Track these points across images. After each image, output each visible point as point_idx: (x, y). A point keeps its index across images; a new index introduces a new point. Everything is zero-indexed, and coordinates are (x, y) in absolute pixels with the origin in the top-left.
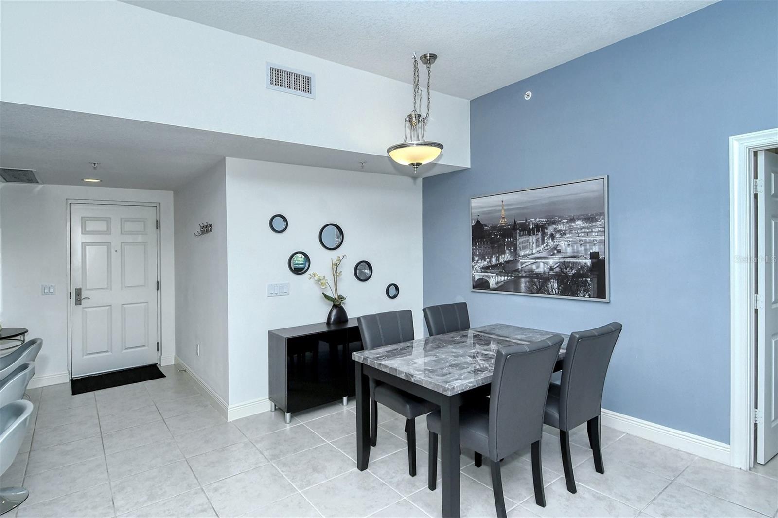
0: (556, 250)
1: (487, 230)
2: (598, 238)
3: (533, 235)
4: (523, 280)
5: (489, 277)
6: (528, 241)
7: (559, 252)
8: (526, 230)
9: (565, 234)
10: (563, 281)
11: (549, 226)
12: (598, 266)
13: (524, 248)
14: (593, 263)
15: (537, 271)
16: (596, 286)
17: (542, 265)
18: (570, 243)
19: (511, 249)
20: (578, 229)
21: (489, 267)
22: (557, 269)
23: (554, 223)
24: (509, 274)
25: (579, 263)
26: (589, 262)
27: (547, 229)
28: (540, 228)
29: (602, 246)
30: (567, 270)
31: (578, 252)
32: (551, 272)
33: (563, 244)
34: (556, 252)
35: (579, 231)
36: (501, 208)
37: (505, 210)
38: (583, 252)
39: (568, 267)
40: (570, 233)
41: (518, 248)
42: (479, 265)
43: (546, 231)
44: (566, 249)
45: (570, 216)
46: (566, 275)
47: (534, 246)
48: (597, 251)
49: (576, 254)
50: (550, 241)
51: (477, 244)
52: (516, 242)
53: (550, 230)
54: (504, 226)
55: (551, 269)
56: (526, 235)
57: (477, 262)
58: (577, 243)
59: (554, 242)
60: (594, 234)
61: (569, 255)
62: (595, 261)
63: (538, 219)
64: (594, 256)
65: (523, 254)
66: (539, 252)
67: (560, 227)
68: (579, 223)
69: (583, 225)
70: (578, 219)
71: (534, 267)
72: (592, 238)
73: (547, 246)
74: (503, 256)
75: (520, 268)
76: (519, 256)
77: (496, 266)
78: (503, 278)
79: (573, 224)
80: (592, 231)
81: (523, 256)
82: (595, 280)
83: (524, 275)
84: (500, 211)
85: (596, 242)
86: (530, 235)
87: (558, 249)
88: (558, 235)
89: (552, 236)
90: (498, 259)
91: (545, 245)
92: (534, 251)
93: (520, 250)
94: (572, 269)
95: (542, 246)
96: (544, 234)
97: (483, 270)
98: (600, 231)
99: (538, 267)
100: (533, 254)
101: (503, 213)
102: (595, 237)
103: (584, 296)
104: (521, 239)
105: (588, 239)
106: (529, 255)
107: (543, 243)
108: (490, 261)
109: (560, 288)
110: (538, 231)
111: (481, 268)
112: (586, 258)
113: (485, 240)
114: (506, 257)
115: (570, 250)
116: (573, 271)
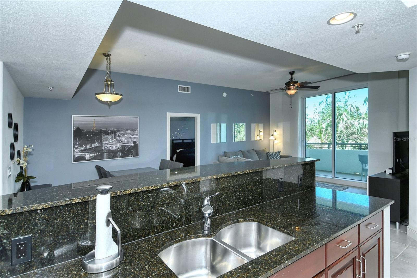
0: (121, 141)
1: (84, 133)
2: (136, 137)
3: (110, 135)
4: (105, 154)
5: (85, 155)
6: (108, 138)
7: (122, 141)
8: (106, 133)
9: (124, 135)
10: (123, 152)
11: (118, 132)
12: (136, 146)
13: (106, 141)
14: (134, 145)
15: (112, 149)
17: (114, 147)
18: (126, 138)
19: (98, 141)
21: (86, 150)
22: (121, 148)
23: (120, 131)
24: (98, 152)
25: (129, 145)
26: (133, 145)
27: (116, 133)
28: (113, 133)
29: (137, 139)
31: (129, 141)
32: (119, 149)
33: (123, 139)
34: (120, 142)
35: (129, 134)
36: (93, 123)
37: (95, 124)
38: (131, 142)
39: (125, 147)
40: (126, 135)
41: (103, 141)
42: (78, 149)
43: (116, 134)
44: (124, 140)
45: (126, 129)
46: (125, 150)
47: (111, 139)
48: (136, 141)
49: (128, 142)
50: (118, 138)
51: (77, 139)
52: (101, 138)
53: (118, 133)
54: (95, 131)
55: (118, 148)
56: (107, 135)
57: (77, 148)
58: (128, 138)
59: (120, 138)
61: (126, 142)
63: (112, 129)
64: (135, 143)
65: (105, 143)
66: (113, 142)
67: (122, 132)
68: (129, 131)
69: (131, 132)
70: (129, 130)
71: (111, 148)
72: (134, 137)
73: (116, 139)
74: (94, 144)
75: (103, 149)
76: (103, 144)
77: (89, 149)
78: (94, 154)
79: (127, 132)
80: (134, 134)
81: (105, 144)
82: (135, 151)
83: (106, 152)
84: (93, 124)
86: (108, 135)
87: (121, 140)
88: (121, 136)
89: (119, 136)
90: (91, 146)
91: (115, 139)
92: (111, 142)
93: (104, 141)
94: (127, 147)
95: (114, 140)
96: (115, 135)
97: (81, 152)
98: (137, 134)
99: (113, 148)
100: (110, 143)
101: (94, 125)
103: (131, 157)
104: (104, 137)
105: (133, 137)
106: (108, 143)
107: (115, 138)
108: (86, 147)
109: (122, 155)
110: (112, 134)
111: (80, 151)
113: (82, 137)
114: (96, 144)
115: (126, 141)
116: (127, 148)
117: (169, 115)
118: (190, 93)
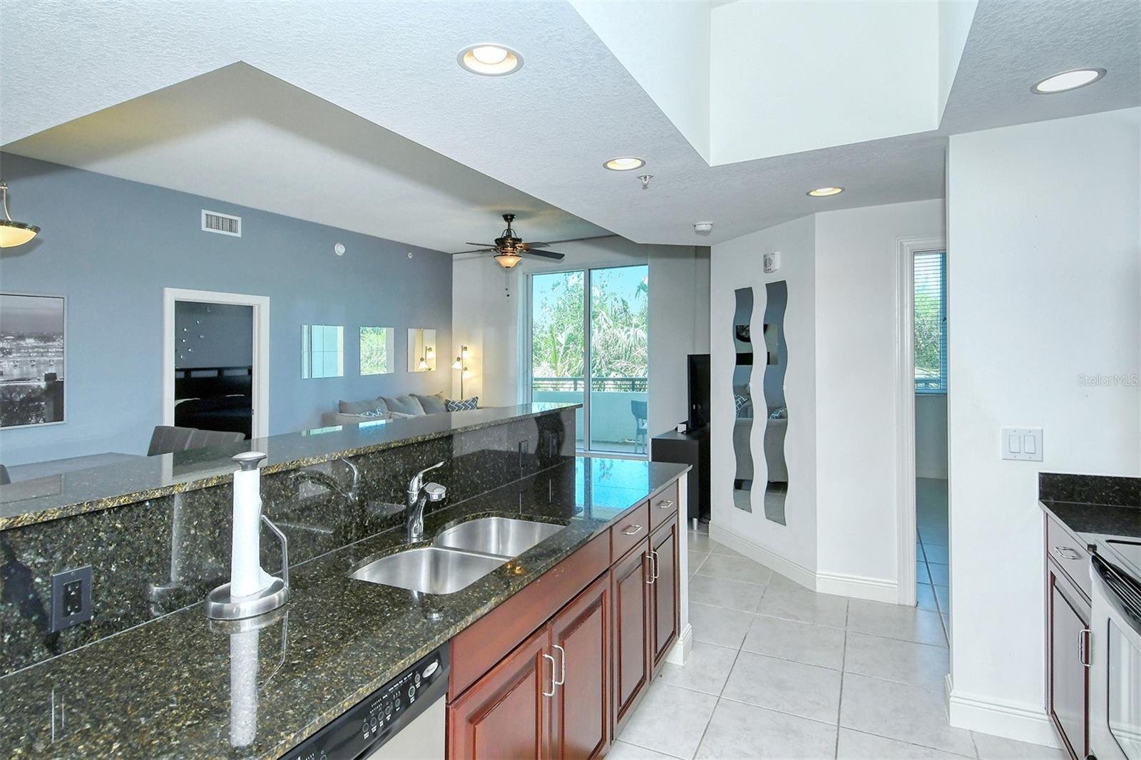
2: (55, 359)
9: (10, 353)
10: (7, 409)
12: (55, 388)
14: (48, 386)
16: (52, 409)
18: (18, 364)
20: (28, 348)
25: (30, 386)
26: (43, 384)
29: (61, 368)
30: (13, 396)
31: (28, 374)
33: (7, 366)
35: (30, 350)
38: (36, 374)
39: (14, 392)
40: (18, 352)
44: (10, 371)
45: (17, 333)
46: (11, 402)
48: (53, 372)
49: (25, 377)
58: (26, 364)
60: (50, 354)
61: (15, 377)
62: (51, 382)
64: (50, 377)
67: (2, 345)
68: (30, 342)
69: (36, 344)
70: (30, 337)
72: (48, 359)
79: (22, 342)
80: (48, 352)
82: (51, 403)
85: (52, 363)
94: (19, 394)
98: (57, 352)
102: (52, 356)
103: (37, 422)
105: (42, 359)
112: (39, 380)
115: (16, 373)
116: (22, 396)
117: (172, 295)
118: (239, 235)
